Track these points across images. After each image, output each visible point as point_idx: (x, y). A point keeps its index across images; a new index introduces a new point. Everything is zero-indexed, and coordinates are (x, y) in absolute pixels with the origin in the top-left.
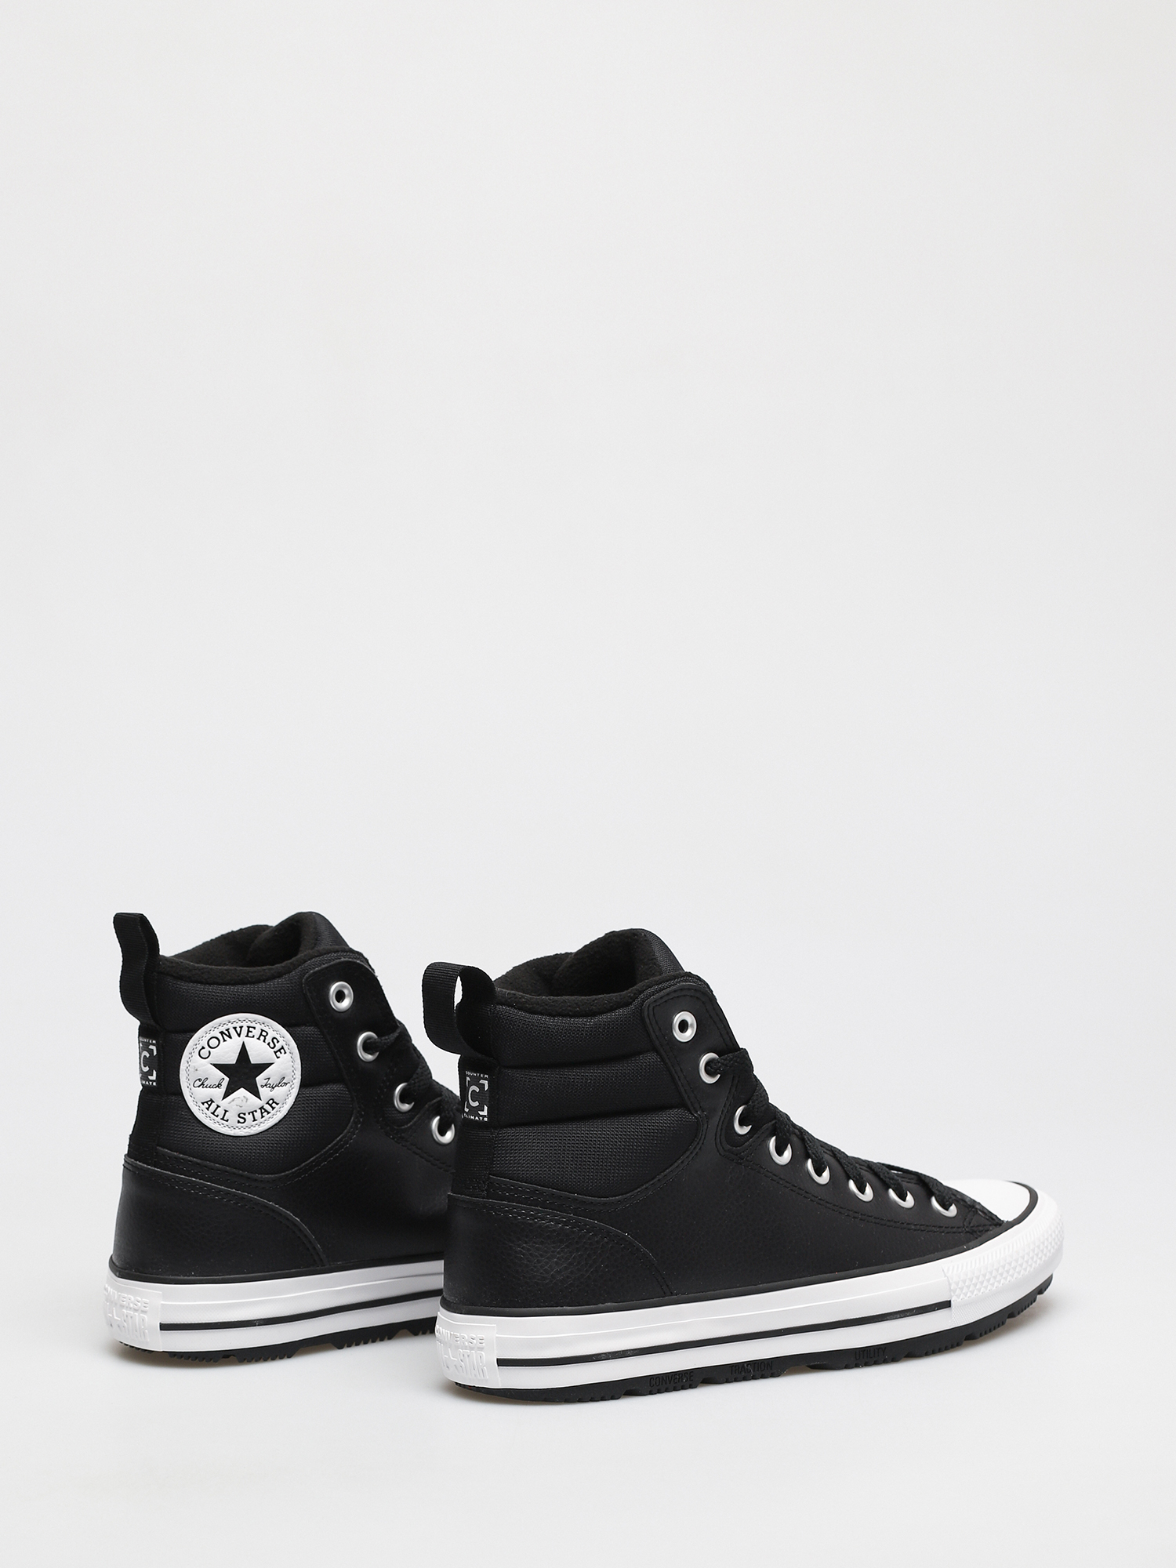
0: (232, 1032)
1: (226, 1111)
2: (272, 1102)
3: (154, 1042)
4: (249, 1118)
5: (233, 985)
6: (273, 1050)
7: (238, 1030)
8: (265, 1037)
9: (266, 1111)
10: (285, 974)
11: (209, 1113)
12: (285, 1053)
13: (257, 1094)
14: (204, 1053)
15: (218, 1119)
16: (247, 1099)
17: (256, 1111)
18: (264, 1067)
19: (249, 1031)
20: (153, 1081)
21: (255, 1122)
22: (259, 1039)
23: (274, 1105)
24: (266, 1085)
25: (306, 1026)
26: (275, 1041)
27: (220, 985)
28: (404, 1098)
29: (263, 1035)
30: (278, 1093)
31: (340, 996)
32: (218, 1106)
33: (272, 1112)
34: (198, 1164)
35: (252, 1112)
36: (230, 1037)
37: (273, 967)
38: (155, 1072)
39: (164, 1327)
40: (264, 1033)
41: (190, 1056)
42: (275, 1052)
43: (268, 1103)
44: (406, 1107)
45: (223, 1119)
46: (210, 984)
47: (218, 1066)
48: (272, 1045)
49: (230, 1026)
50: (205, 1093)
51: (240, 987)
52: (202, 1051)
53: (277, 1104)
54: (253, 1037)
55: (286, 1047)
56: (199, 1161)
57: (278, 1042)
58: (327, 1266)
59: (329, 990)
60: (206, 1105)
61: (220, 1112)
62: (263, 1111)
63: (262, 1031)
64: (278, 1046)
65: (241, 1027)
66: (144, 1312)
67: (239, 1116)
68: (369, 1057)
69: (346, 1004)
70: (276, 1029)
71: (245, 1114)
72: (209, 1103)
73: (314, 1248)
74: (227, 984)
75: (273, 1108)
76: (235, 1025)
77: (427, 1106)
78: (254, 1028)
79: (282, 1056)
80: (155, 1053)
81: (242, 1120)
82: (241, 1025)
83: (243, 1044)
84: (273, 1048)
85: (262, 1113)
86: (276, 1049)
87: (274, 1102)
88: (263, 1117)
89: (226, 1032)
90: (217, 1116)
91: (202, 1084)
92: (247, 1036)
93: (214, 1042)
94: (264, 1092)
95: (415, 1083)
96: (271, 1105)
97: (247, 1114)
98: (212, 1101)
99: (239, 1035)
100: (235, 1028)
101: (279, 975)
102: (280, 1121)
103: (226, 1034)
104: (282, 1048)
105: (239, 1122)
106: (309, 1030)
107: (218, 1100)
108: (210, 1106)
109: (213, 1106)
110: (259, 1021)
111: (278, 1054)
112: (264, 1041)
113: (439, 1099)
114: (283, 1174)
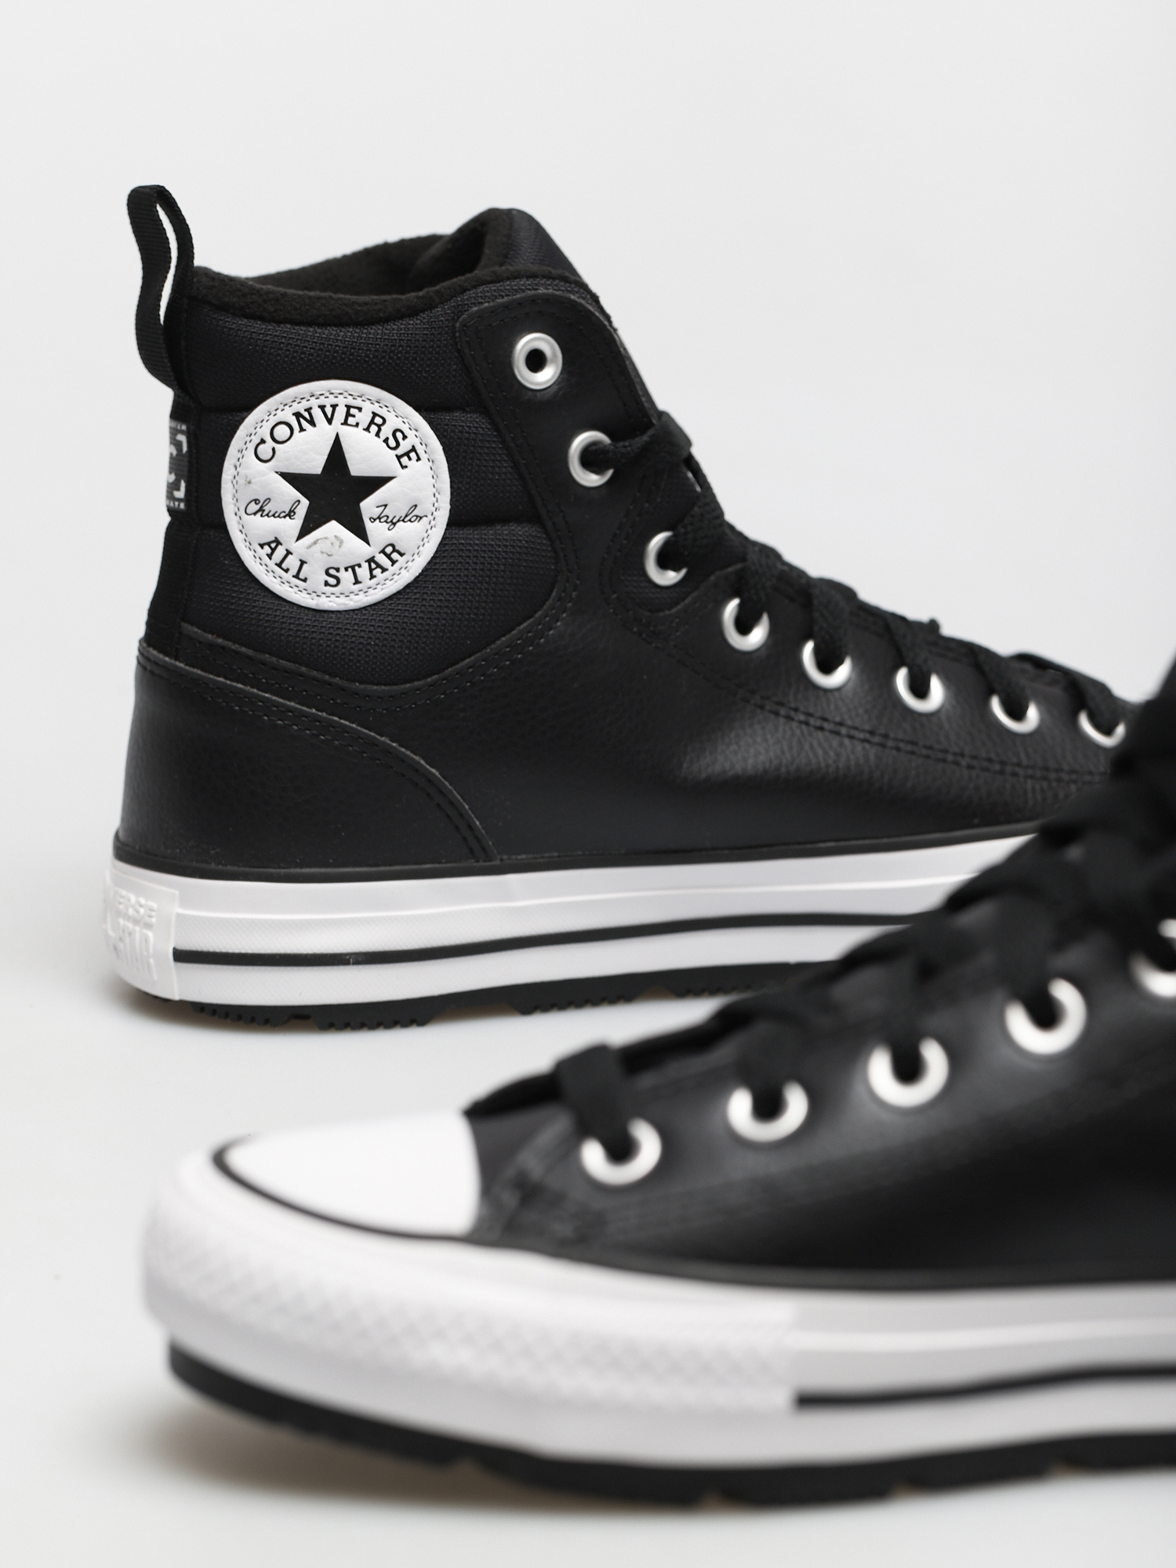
0: (318, 414)
1: (303, 563)
2: (392, 551)
3: (184, 427)
4: (347, 577)
5: (320, 325)
6: (394, 453)
7: (329, 410)
8: (379, 426)
9: (378, 566)
10: (423, 311)
11: (271, 564)
12: (419, 459)
13: (362, 534)
14: (265, 451)
15: (288, 576)
16: (341, 542)
17: (359, 566)
18: (375, 483)
19: (348, 415)
20: (180, 500)
21: (358, 586)
22: (367, 429)
23: (395, 556)
24: (379, 518)
25: (463, 410)
26: (399, 435)
27: (296, 324)
28: (665, 560)
29: (376, 423)
30: (405, 534)
31: (536, 360)
32: (289, 553)
33: (392, 569)
34: (249, 658)
35: (353, 568)
36: (312, 423)
37: (403, 297)
38: (183, 484)
39: (183, 956)
40: (378, 420)
41: (240, 455)
42: (399, 457)
43: (383, 552)
44: (670, 577)
45: (297, 576)
46: (279, 322)
47: (292, 478)
48: (392, 443)
49: (314, 403)
50: (265, 527)
51: (333, 331)
52: (261, 447)
53: (402, 555)
54: (357, 425)
55: (420, 449)
56: (250, 652)
57: (405, 437)
58: (497, 862)
59: (511, 346)
60: (267, 549)
61: (292, 563)
62: (373, 566)
63: (375, 415)
64: (405, 446)
65: (334, 407)
66: (148, 926)
67: (327, 573)
68: (591, 480)
69: (546, 377)
70: (402, 414)
71: (338, 570)
72: (273, 545)
73: (470, 827)
74: (310, 324)
75: (394, 562)
76: (322, 401)
77: (713, 578)
78: (360, 409)
79: (412, 464)
80: (185, 449)
81: (332, 581)
82: (333, 401)
83: (337, 439)
84: (394, 449)
85: (371, 570)
86: (400, 451)
87: (395, 550)
88: (372, 577)
89: (306, 415)
90: (287, 571)
91: (261, 510)
92: (345, 423)
93: (282, 432)
94: (377, 531)
95: (686, 533)
96: (388, 556)
97: (342, 570)
98: (278, 542)
99: (330, 421)
100: (322, 408)
101: (413, 312)
102: (408, 586)
103: (305, 418)
104: (413, 449)
105: (327, 584)
106: (469, 421)
107: (290, 541)
108: (273, 550)
109: (280, 552)
110: (369, 397)
111: (405, 460)
112: (378, 435)
113: (739, 566)
114: (408, 685)
